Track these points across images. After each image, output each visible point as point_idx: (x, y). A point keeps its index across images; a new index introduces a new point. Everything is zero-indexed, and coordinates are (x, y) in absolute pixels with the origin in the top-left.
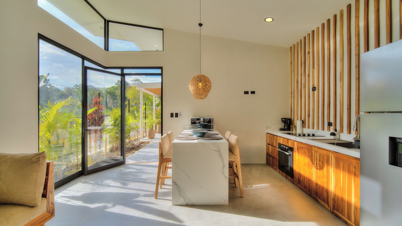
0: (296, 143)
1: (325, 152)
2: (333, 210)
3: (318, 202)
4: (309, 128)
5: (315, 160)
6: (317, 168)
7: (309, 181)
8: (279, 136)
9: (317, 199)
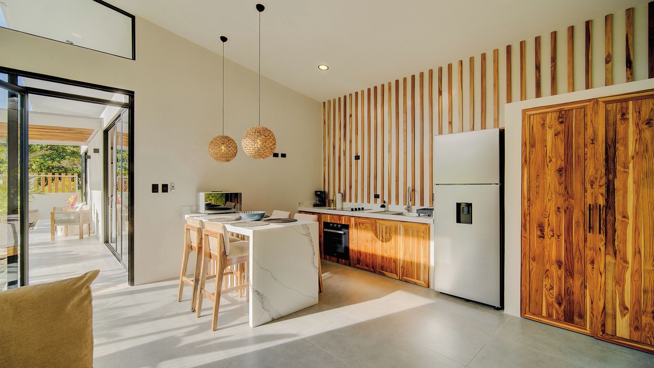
0: (353, 219)
1: (392, 223)
2: (402, 277)
3: (384, 275)
4: (350, 201)
5: (381, 234)
6: (382, 241)
7: (373, 256)
8: (322, 213)
9: (383, 273)
